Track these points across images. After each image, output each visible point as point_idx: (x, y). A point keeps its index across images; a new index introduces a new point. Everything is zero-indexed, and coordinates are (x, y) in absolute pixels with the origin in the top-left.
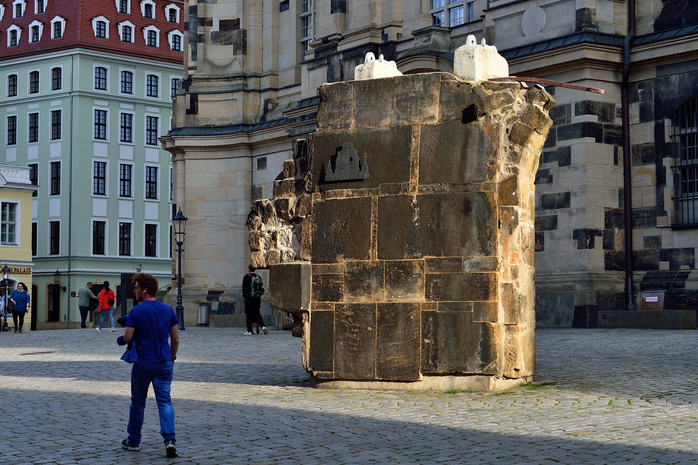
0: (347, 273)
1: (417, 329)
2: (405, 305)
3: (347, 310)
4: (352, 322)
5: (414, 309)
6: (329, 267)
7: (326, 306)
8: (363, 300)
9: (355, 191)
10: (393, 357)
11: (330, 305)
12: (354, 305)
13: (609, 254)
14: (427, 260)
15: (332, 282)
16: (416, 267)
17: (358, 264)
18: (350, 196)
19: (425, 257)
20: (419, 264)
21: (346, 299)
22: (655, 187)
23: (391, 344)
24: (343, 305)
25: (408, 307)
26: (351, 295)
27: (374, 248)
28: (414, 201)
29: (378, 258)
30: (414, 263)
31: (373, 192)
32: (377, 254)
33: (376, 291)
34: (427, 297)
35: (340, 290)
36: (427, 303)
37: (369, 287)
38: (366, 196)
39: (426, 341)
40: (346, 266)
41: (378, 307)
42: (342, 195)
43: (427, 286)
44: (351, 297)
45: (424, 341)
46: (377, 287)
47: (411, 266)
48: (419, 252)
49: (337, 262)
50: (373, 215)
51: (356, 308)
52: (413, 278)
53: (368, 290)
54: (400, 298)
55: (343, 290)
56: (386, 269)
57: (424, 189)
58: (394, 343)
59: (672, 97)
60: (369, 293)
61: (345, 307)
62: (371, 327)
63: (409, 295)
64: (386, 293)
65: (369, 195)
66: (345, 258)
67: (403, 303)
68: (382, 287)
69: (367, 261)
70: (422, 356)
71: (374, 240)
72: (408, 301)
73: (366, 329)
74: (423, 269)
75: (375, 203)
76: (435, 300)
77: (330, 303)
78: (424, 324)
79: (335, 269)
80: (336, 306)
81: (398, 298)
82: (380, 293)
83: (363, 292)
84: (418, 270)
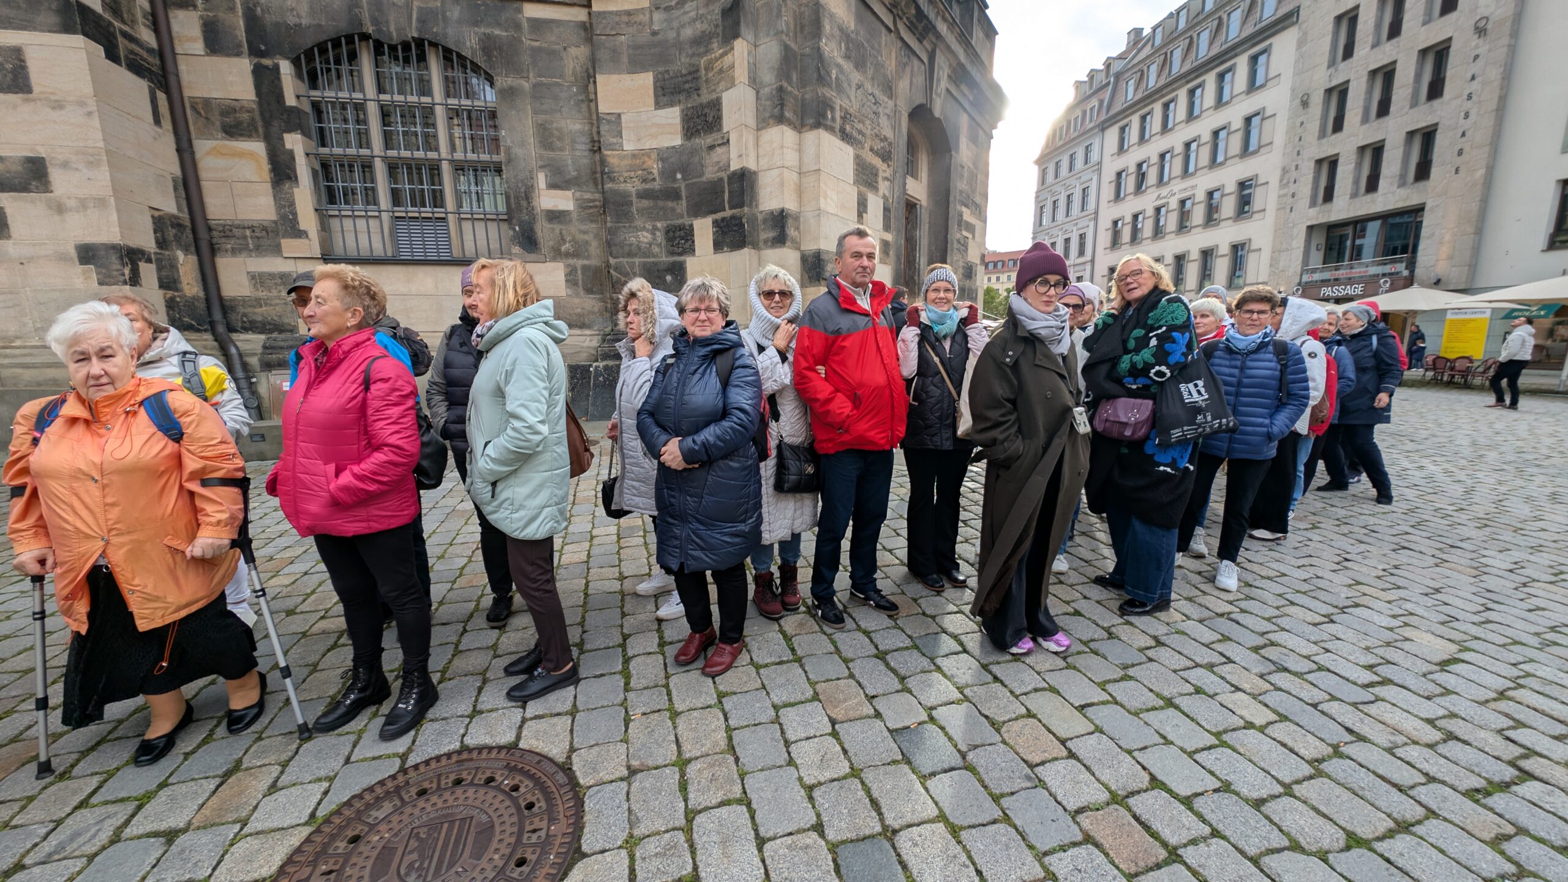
13: (172, 299)
22: (269, 185)
59: (291, 20)
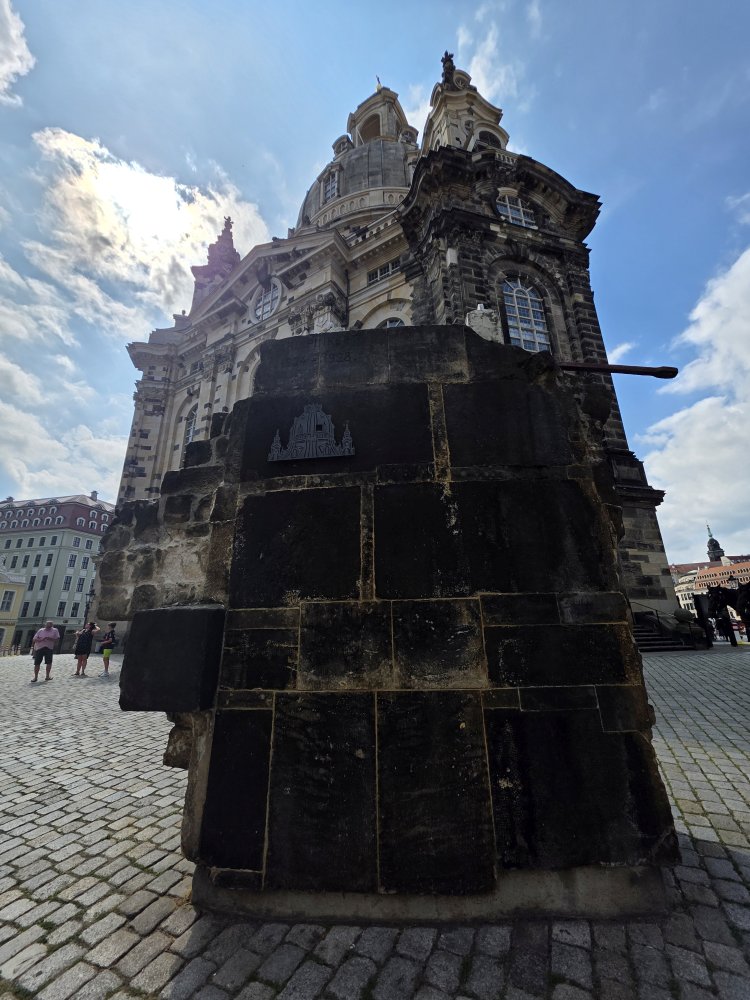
0: (306, 627)
1: (480, 753)
2: (446, 696)
3: (304, 708)
4: (316, 736)
5: (465, 705)
6: (265, 615)
7: (255, 700)
8: (343, 684)
9: (326, 478)
10: (422, 829)
11: (263, 697)
12: (322, 697)
14: (483, 598)
15: (271, 646)
16: (462, 615)
17: (332, 609)
18: (317, 485)
19: (480, 593)
20: (469, 608)
21: (302, 684)
23: (416, 793)
24: (296, 697)
25: (452, 701)
26: (314, 674)
27: (366, 576)
28: (445, 492)
29: (377, 596)
30: (457, 606)
31: (362, 479)
32: (374, 586)
33: (375, 664)
34: (493, 676)
35: (289, 664)
36: (493, 692)
37: (358, 655)
38: (349, 484)
39: (504, 784)
40: (304, 612)
41: (379, 702)
42: (299, 483)
43: (491, 653)
44: (314, 678)
45: (498, 785)
46: (375, 657)
47: (451, 613)
48: (466, 584)
49: (286, 605)
50: (363, 516)
51: (326, 704)
52: (456, 636)
53: (355, 664)
54: (431, 681)
55: (297, 662)
56: (395, 619)
57: (463, 473)
58: (424, 790)
60: (358, 670)
61: (299, 701)
62: (364, 750)
63: (453, 673)
64: (396, 670)
65: (354, 482)
66: (302, 596)
67: (439, 692)
68: (388, 656)
69: (352, 602)
70: (497, 824)
71: (369, 563)
72: (451, 686)
73: (352, 755)
74: (478, 618)
75: (367, 496)
76: (512, 685)
77: (265, 693)
78: (493, 741)
79: (279, 619)
80: (277, 699)
81: (425, 679)
82: (384, 670)
83: (343, 668)
84: (466, 621)
